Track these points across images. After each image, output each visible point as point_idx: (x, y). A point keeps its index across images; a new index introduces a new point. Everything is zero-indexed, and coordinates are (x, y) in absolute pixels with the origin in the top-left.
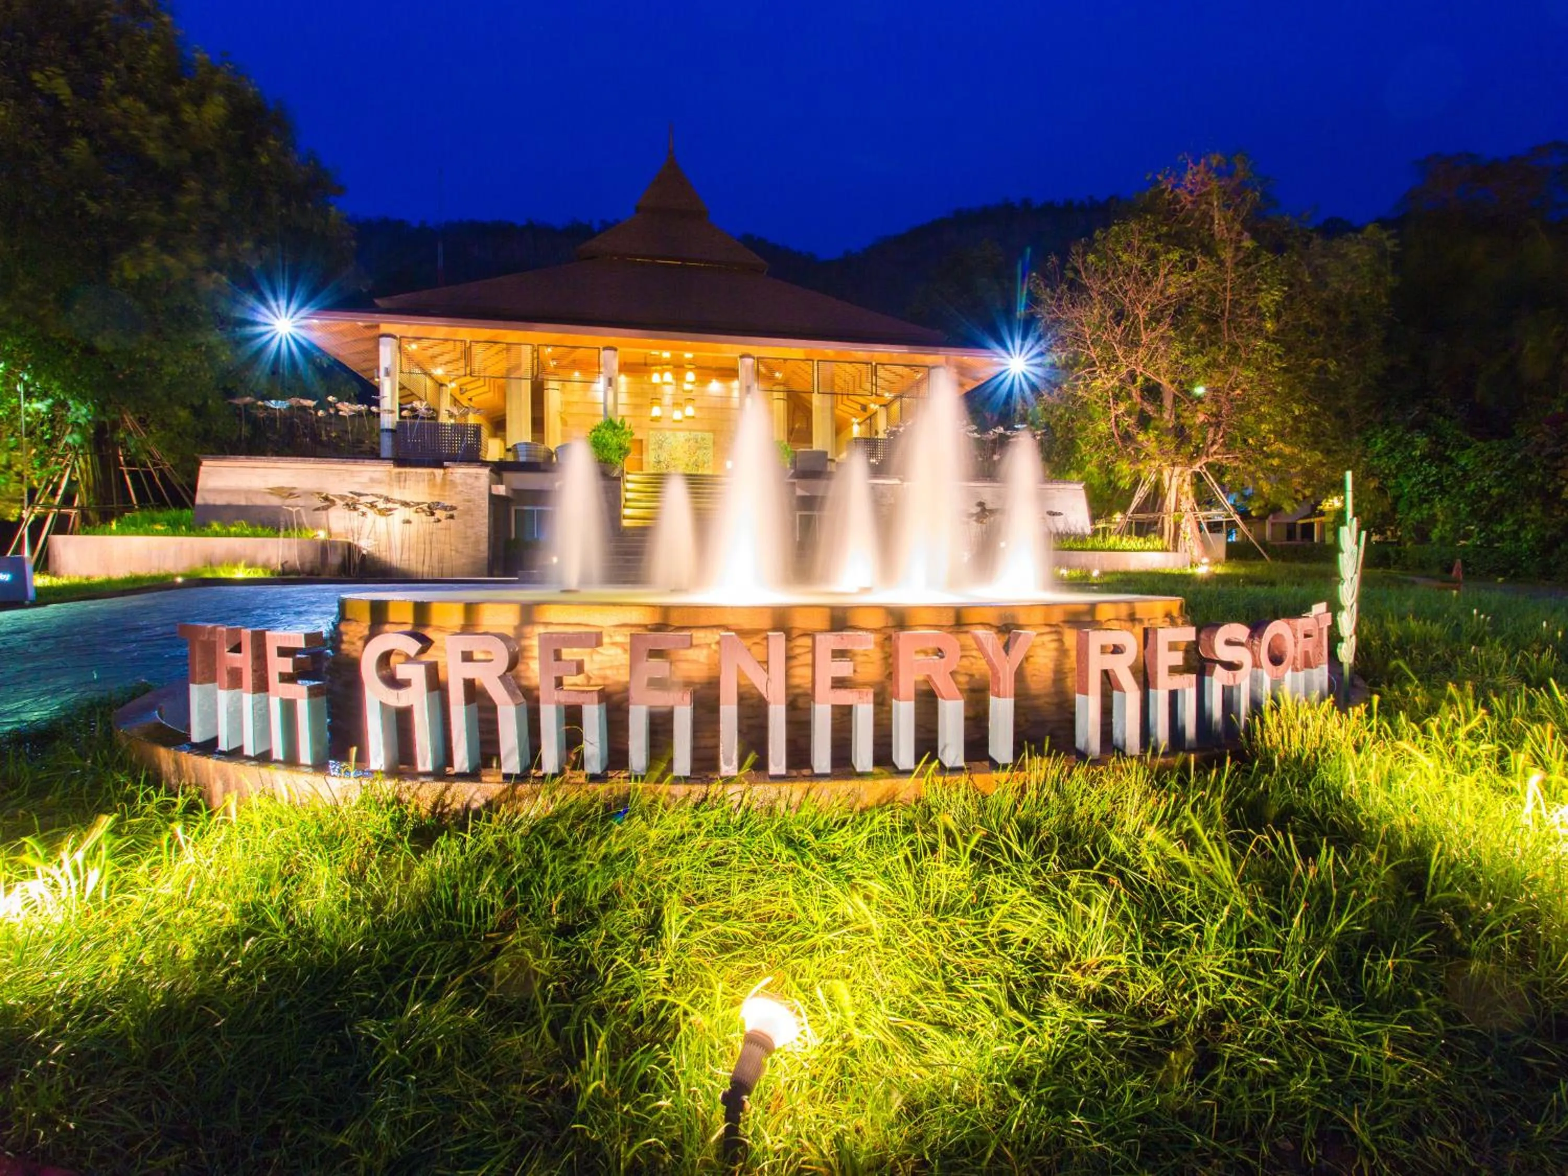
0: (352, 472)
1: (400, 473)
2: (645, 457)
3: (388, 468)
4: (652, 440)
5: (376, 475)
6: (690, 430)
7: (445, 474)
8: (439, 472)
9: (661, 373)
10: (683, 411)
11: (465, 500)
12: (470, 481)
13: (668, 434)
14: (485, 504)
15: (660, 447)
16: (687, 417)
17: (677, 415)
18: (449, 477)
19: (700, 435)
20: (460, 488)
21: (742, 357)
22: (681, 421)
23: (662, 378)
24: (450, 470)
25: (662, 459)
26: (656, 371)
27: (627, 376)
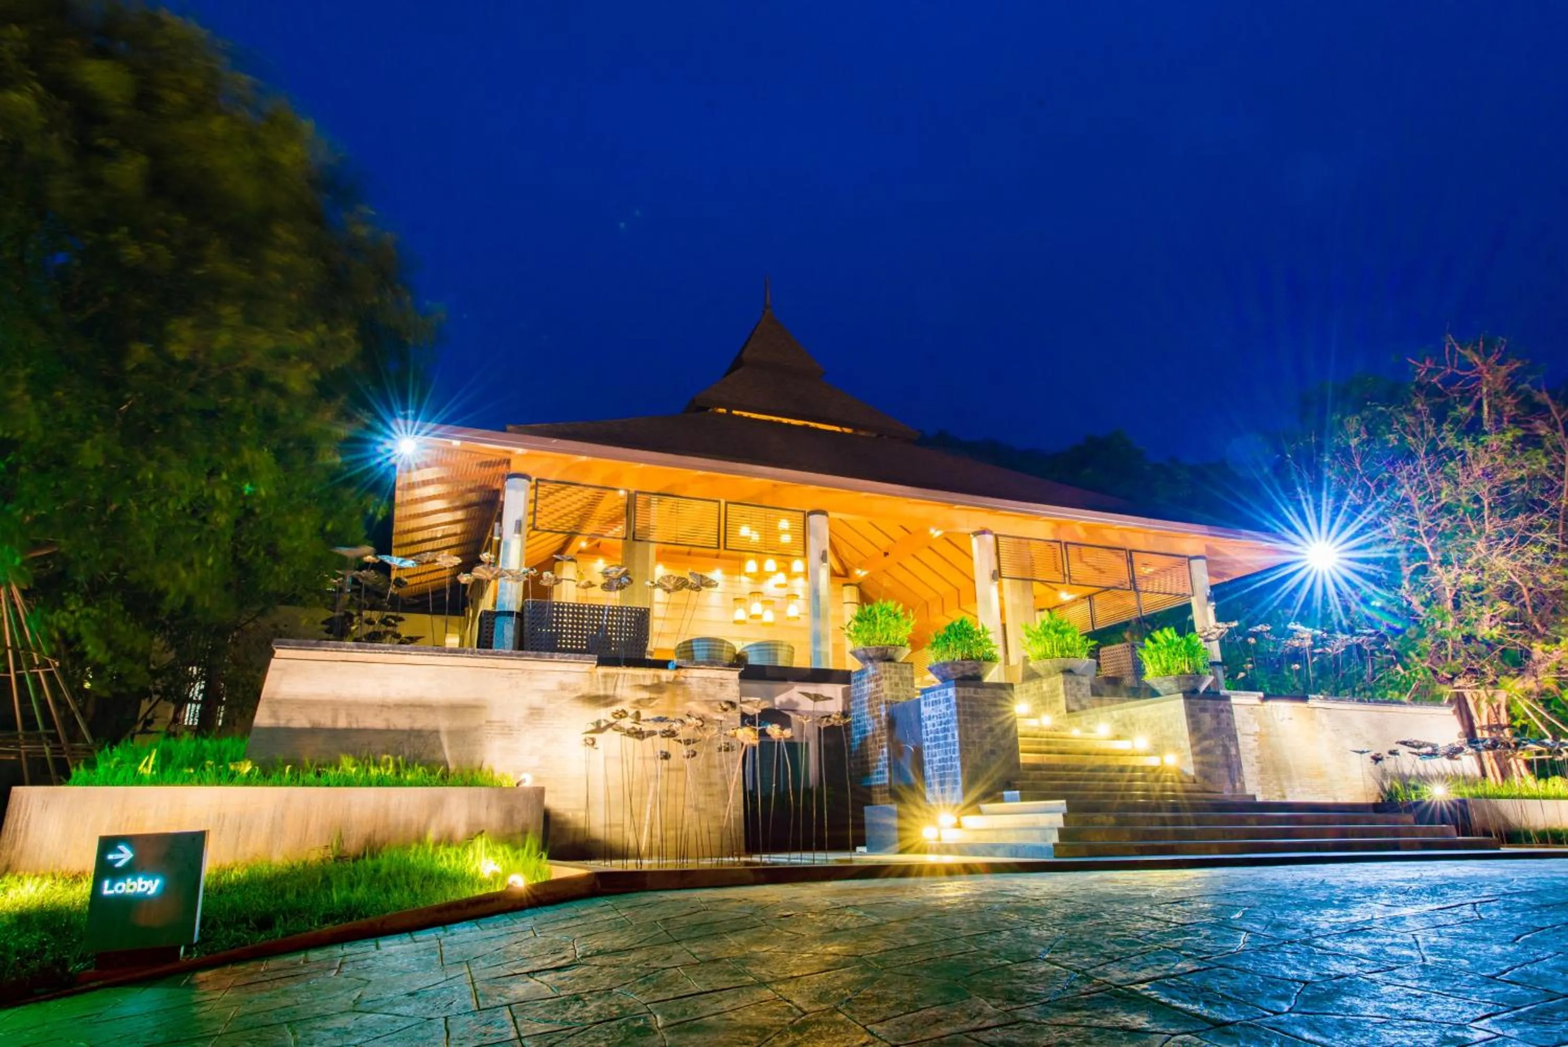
1: (607, 675)
5: (569, 679)
8: (667, 674)
24: (682, 672)
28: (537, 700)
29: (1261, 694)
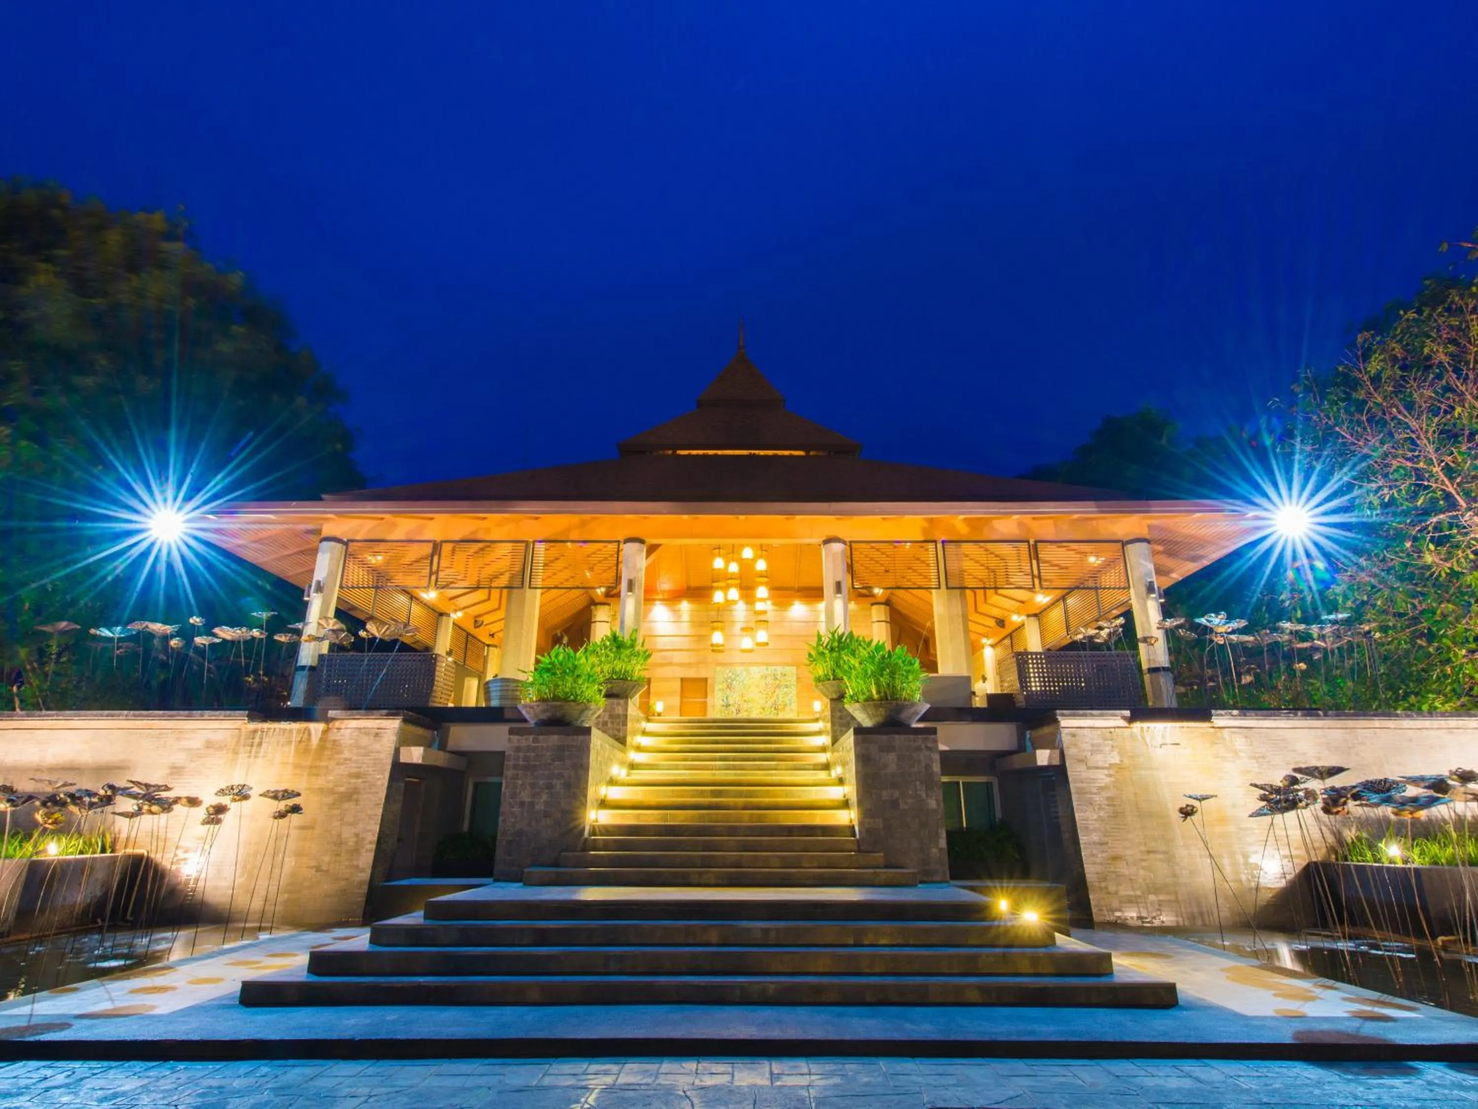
0: (181, 731)
1: (255, 731)
2: (709, 699)
3: (238, 724)
4: (719, 678)
5: (219, 736)
6: (768, 664)
7: (325, 732)
8: (316, 728)
9: (726, 589)
10: (753, 638)
11: (351, 775)
12: (365, 741)
13: (739, 669)
14: (382, 780)
15: (729, 687)
16: (759, 644)
17: (747, 643)
18: (333, 736)
19: (779, 670)
20: (346, 754)
21: (827, 541)
22: (751, 651)
23: (726, 595)
24: (337, 724)
25: (731, 702)
26: (718, 588)
27: (689, 602)
28: (179, 758)
29: (1127, 713)
